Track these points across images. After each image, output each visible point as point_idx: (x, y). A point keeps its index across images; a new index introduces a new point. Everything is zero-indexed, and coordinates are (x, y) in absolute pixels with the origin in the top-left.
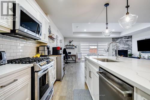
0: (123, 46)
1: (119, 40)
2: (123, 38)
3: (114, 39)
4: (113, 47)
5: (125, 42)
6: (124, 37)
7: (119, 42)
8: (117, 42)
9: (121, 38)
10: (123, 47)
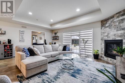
0: (116, 33)
1: (109, 22)
2: (115, 17)
3: (103, 22)
4: (101, 35)
5: (117, 24)
6: (117, 14)
7: (110, 27)
8: (107, 27)
9: (112, 17)
10: (115, 35)
